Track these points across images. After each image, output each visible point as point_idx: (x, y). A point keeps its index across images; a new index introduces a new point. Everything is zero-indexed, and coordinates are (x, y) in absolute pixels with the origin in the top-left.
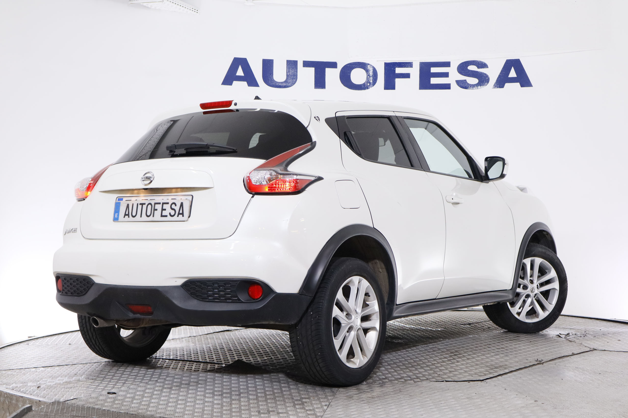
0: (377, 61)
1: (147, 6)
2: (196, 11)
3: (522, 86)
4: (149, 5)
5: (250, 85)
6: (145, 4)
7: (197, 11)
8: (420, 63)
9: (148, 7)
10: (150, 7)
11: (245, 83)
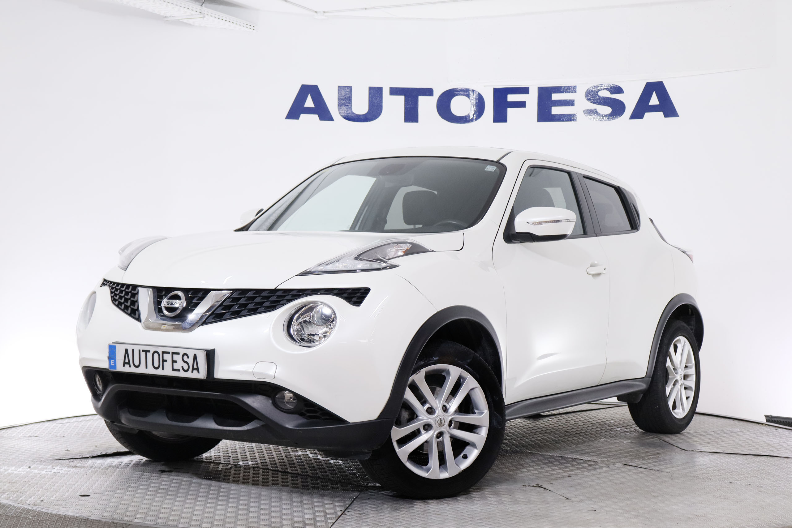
0: (485, 86)
1: (188, 23)
2: (252, 27)
3: (666, 116)
4: (191, 22)
5: (322, 118)
6: (185, 21)
7: (254, 28)
8: (539, 88)
9: (190, 24)
10: (193, 24)
11: (316, 117)
